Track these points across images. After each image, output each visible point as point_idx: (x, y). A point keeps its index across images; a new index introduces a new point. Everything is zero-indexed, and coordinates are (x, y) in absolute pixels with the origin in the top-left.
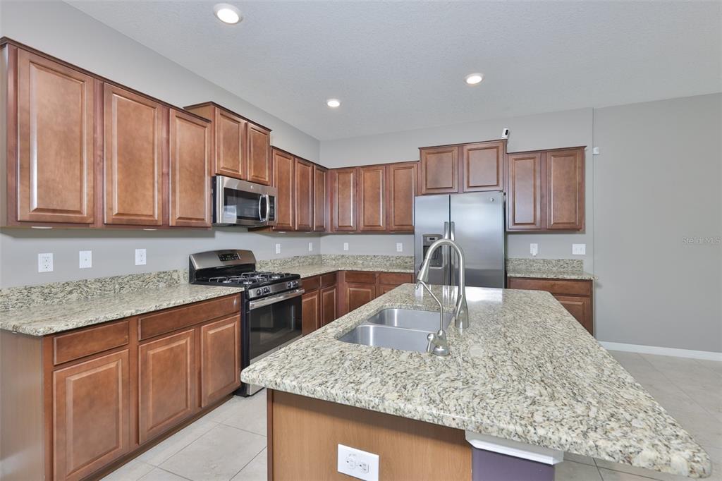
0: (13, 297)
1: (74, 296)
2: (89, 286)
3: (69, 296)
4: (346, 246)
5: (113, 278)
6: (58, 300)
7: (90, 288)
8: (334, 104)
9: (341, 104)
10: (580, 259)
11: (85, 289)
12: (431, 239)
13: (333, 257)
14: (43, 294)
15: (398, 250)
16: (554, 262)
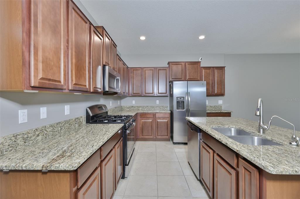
0: (6, 143)
1: (40, 138)
2: (47, 130)
3: (38, 138)
4: (134, 102)
5: (57, 124)
6: (32, 141)
7: (47, 131)
8: (143, 38)
9: (146, 38)
10: (221, 105)
11: (45, 132)
12: (180, 99)
13: (128, 107)
14: (23, 138)
15: (157, 103)
16: (213, 107)
